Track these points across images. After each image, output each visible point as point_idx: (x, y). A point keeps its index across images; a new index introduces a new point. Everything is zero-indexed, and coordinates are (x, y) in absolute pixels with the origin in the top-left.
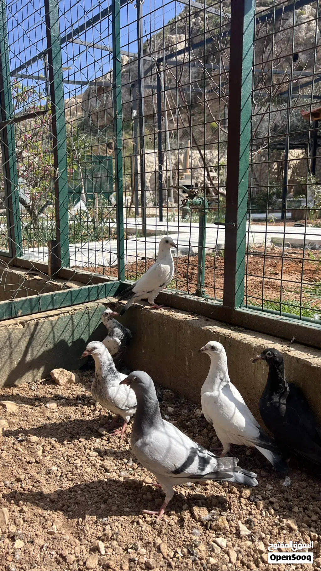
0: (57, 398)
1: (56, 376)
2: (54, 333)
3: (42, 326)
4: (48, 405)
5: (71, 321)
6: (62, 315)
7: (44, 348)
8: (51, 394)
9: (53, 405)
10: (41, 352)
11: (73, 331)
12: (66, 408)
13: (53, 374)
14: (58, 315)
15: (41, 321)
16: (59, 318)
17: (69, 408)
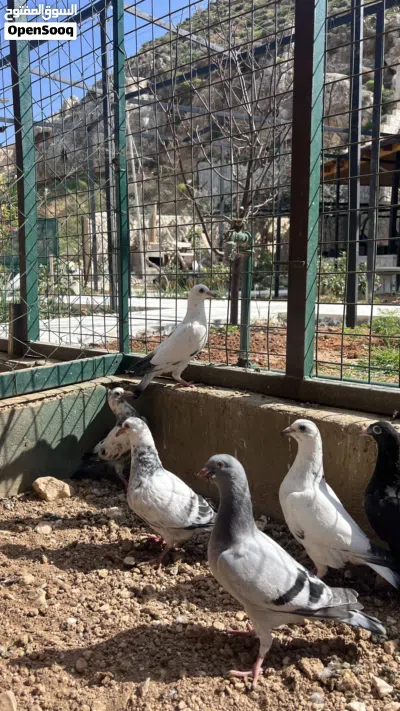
0: (48, 518)
1: (42, 487)
2: (36, 426)
3: (20, 415)
4: (38, 529)
5: (59, 409)
6: (46, 400)
7: (22, 448)
8: (38, 513)
9: (46, 529)
10: (18, 454)
11: (63, 422)
12: (66, 531)
13: (37, 485)
14: (41, 399)
15: (19, 408)
16: (43, 404)
17: (70, 531)
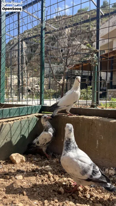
1: (14, 158)
3: (5, 127)
4: (17, 177)
7: (5, 141)
9: (20, 177)
10: (3, 144)
11: (21, 130)
14: (13, 120)
15: (5, 123)
17: (31, 177)
